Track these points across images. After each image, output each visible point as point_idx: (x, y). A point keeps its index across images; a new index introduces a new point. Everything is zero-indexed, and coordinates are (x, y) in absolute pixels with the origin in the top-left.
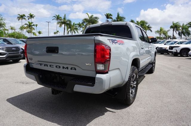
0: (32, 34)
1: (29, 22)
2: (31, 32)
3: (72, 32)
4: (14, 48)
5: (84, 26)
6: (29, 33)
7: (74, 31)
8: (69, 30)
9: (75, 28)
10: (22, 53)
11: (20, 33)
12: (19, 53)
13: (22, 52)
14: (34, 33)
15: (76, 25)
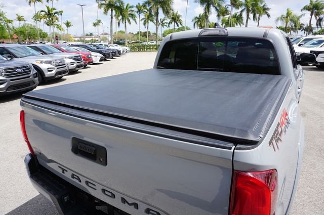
0: (56, 27)
1: (48, 8)
2: (52, 25)
3: (125, 22)
4: (20, 68)
5: (146, 10)
6: (48, 25)
7: (129, 21)
8: (120, 17)
9: (130, 14)
10: (36, 76)
11: (34, 26)
12: (30, 77)
13: (36, 73)
14: (58, 25)
15: (131, 9)
